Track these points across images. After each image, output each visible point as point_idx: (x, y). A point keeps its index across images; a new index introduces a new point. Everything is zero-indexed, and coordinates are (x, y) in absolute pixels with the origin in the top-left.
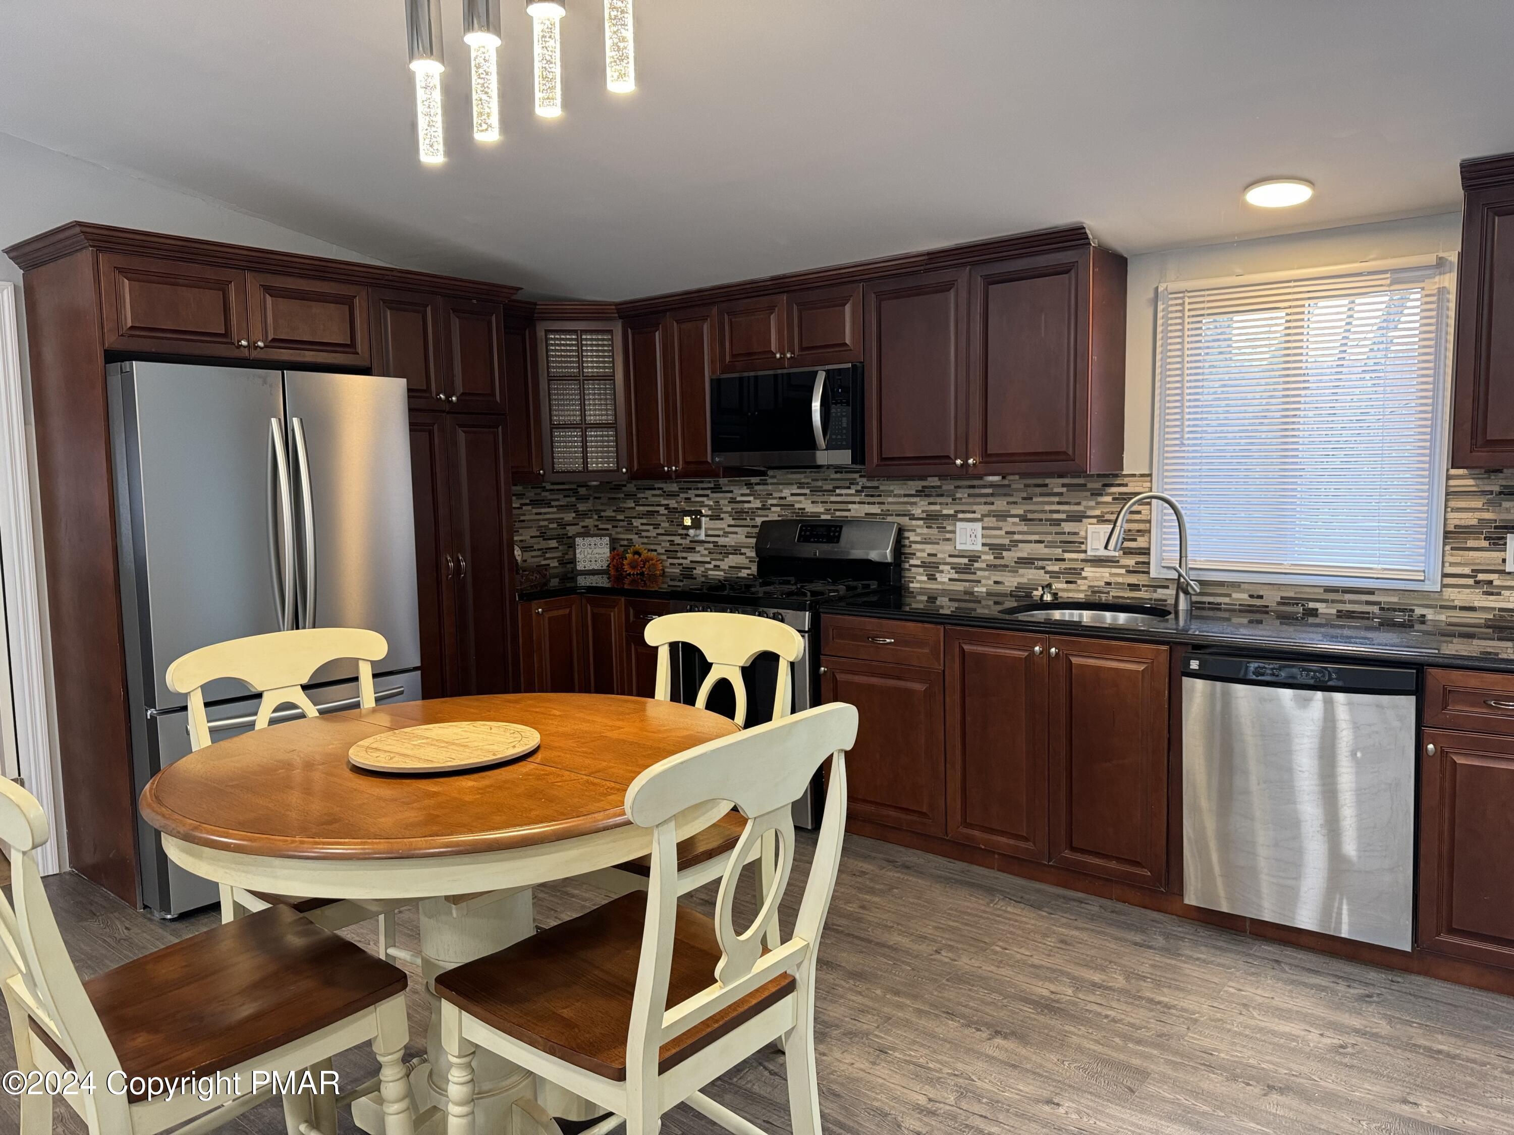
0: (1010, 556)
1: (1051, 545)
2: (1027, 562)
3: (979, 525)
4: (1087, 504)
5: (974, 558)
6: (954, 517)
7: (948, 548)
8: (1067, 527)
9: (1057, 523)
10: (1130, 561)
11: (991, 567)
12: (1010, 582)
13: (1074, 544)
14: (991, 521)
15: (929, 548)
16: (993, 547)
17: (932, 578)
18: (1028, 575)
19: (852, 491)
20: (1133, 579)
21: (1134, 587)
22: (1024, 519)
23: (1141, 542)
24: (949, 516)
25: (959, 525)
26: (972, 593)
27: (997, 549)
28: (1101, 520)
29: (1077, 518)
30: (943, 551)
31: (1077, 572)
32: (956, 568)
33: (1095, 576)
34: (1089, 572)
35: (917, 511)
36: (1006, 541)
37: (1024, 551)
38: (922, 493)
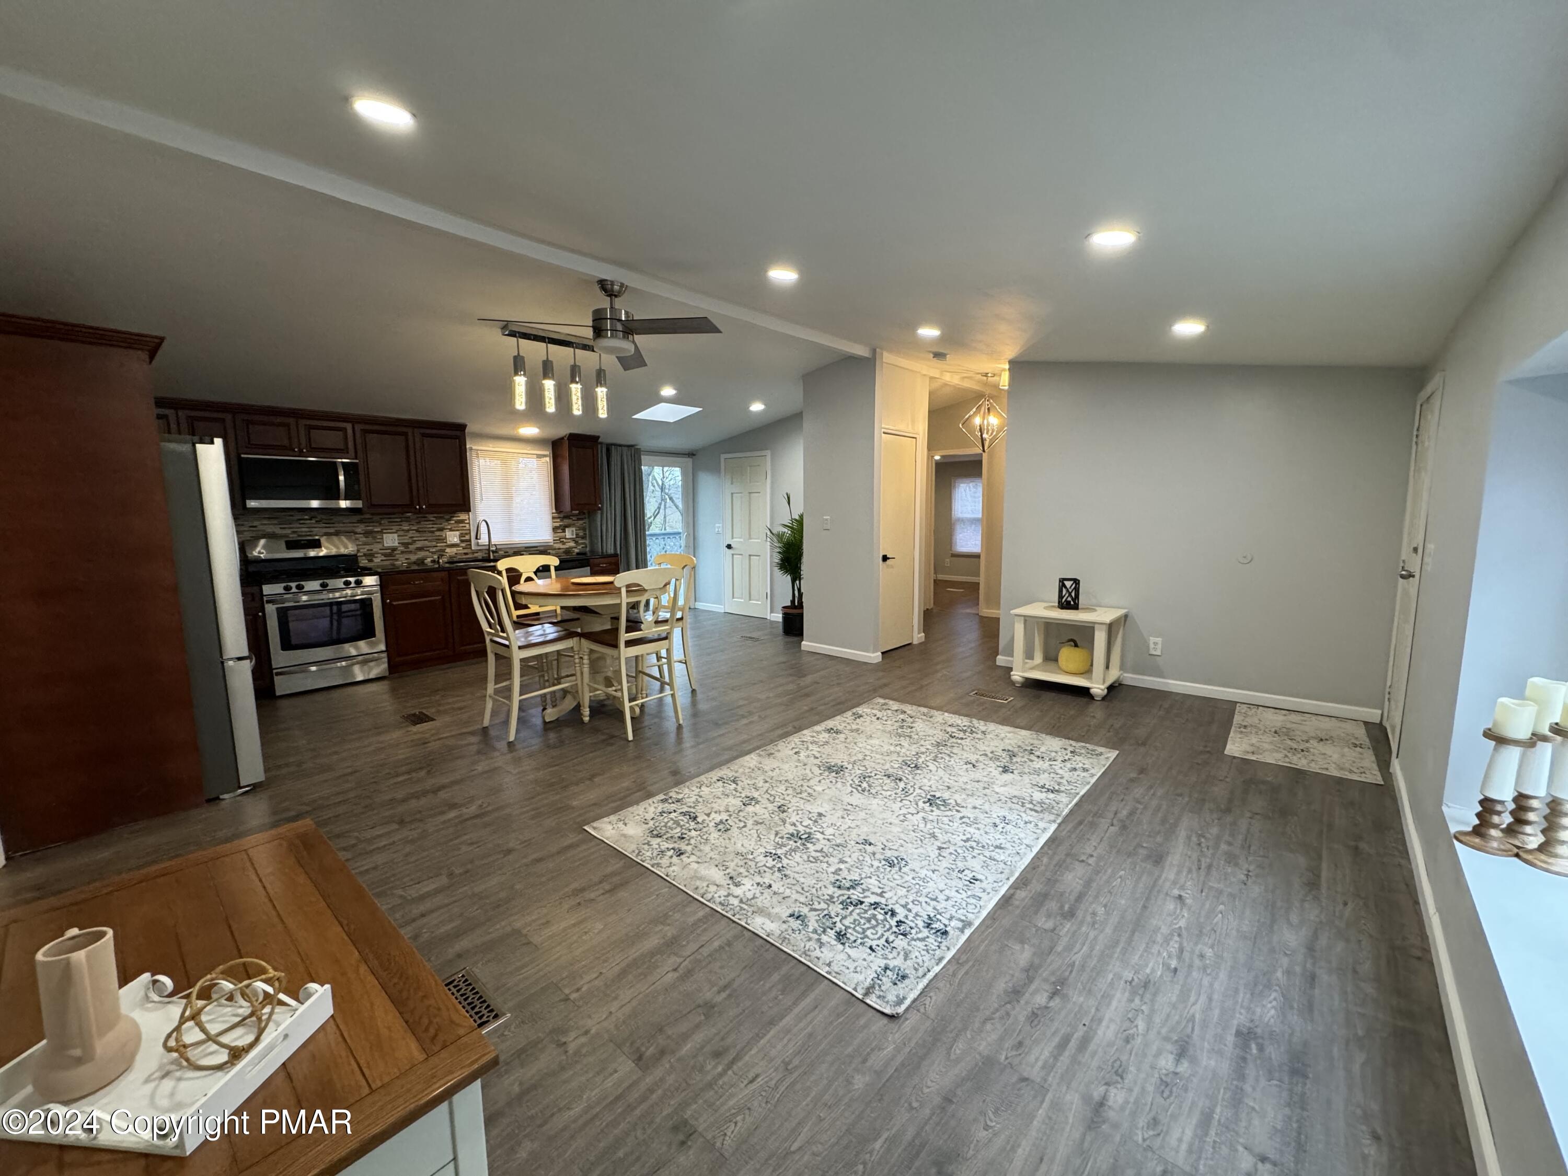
0: (412, 547)
1: (431, 541)
2: (420, 549)
3: (395, 536)
4: (445, 525)
5: (394, 549)
6: (381, 532)
7: (380, 546)
8: (438, 533)
9: (433, 532)
10: (463, 545)
11: (402, 552)
12: (413, 558)
13: (443, 540)
14: (401, 533)
15: (368, 547)
16: (403, 544)
17: (371, 561)
18: (421, 554)
19: (313, 521)
20: (465, 551)
21: (466, 554)
22: (417, 531)
23: (467, 537)
24: (378, 532)
25: (385, 536)
26: (394, 565)
27: (406, 545)
28: (451, 530)
29: (441, 530)
30: (376, 548)
31: (444, 551)
32: (385, 555)
33: (450, 551)
34: (448, 550)
35: (359, 530)
36: (410, 541)
37: (419, 544)
38: (361, 521)
